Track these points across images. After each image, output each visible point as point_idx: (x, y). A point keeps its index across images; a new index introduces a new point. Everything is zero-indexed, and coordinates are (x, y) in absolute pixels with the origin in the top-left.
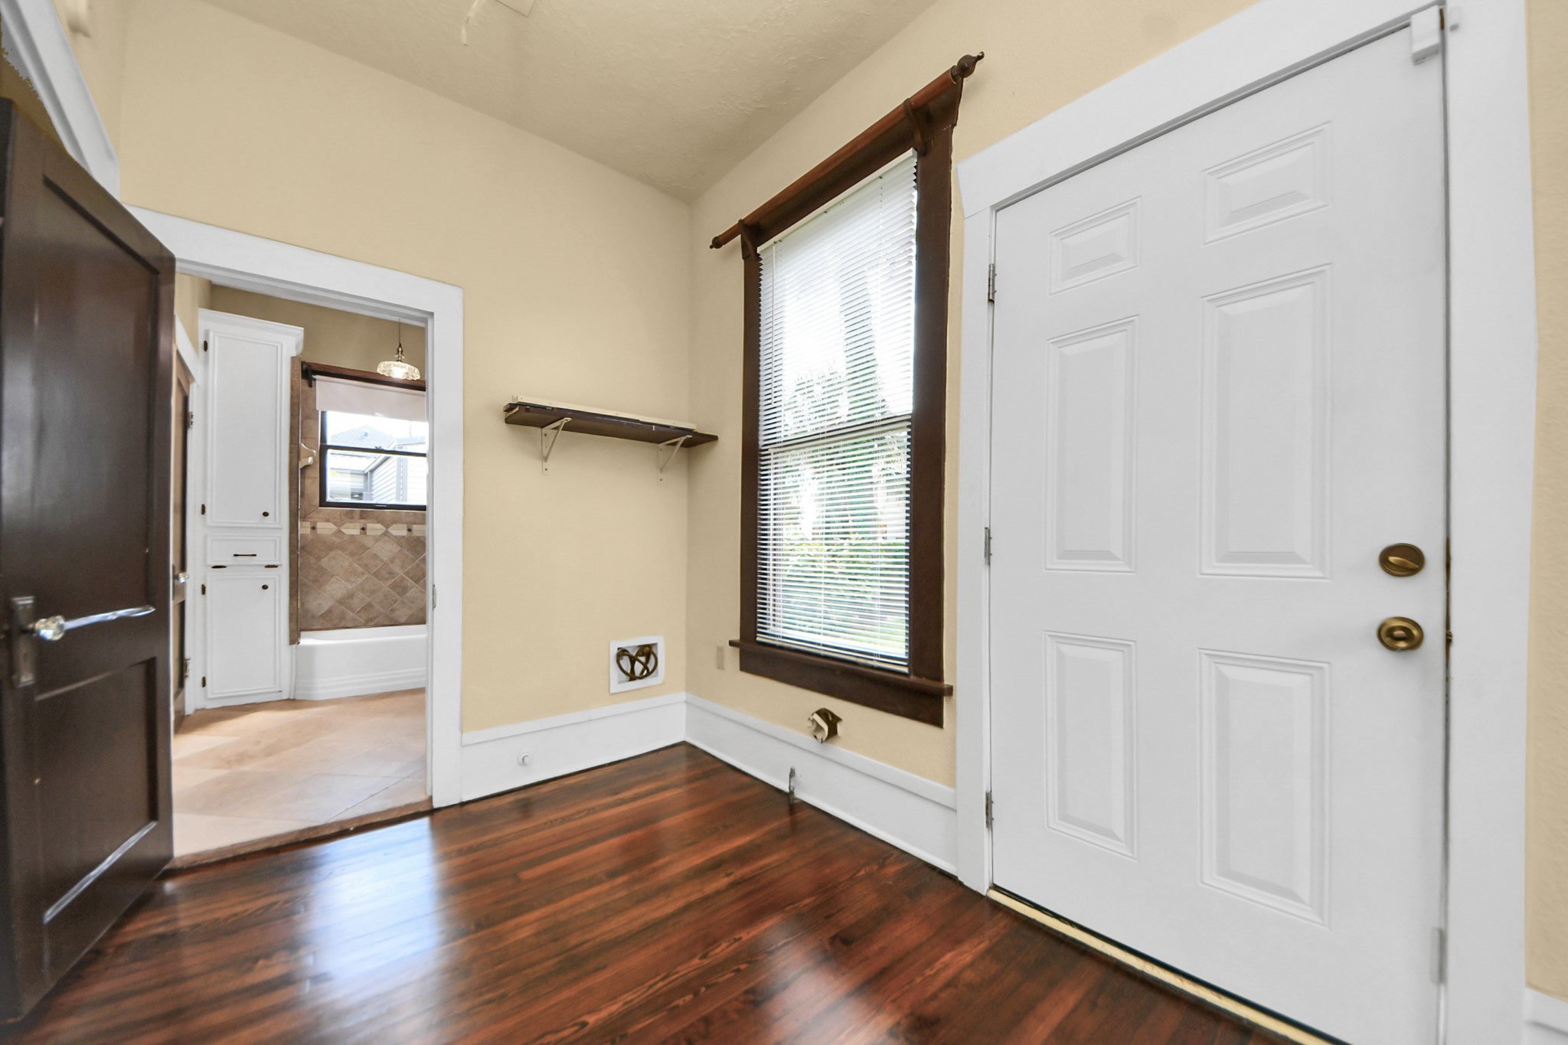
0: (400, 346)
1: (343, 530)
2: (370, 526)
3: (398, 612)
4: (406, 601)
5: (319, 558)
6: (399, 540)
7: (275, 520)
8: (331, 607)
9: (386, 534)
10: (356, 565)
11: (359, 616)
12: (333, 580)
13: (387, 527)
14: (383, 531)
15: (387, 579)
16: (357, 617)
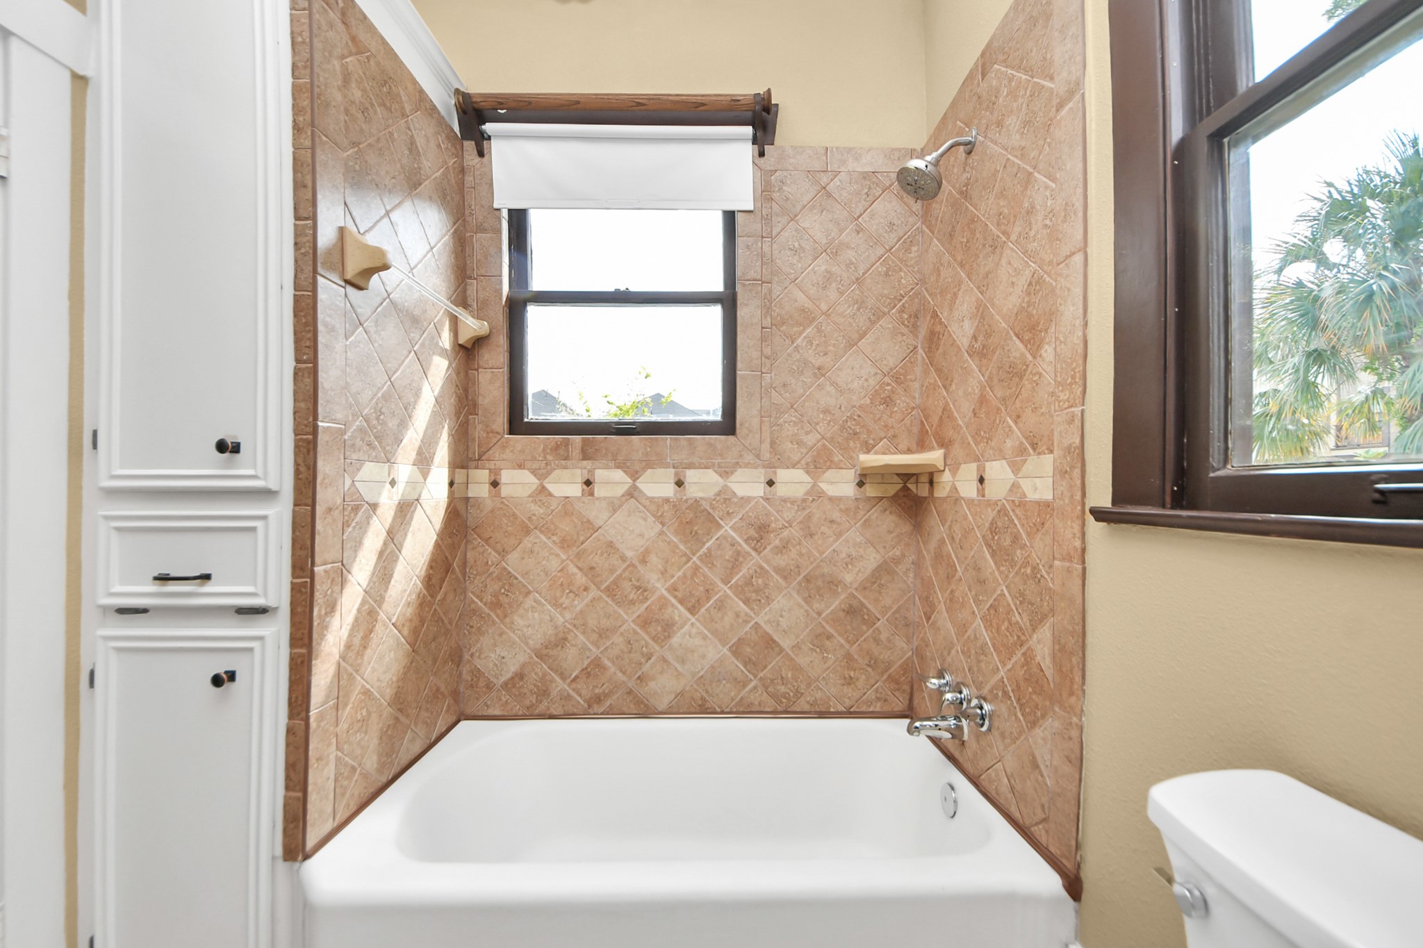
1: (550, 487)
2: (601, 474)
3: (652, 684)
4: (670, 658)
5: (503, 553)
6: (658, 508)
7: (255, 467)
8: (523, 665)
9: (632, 493)
10: (572, 569)
11: (574, 690)
12: (529, 602)
13: (635, 475)
14: (626, 487)
15: (632, 602)
16: (571, 693)
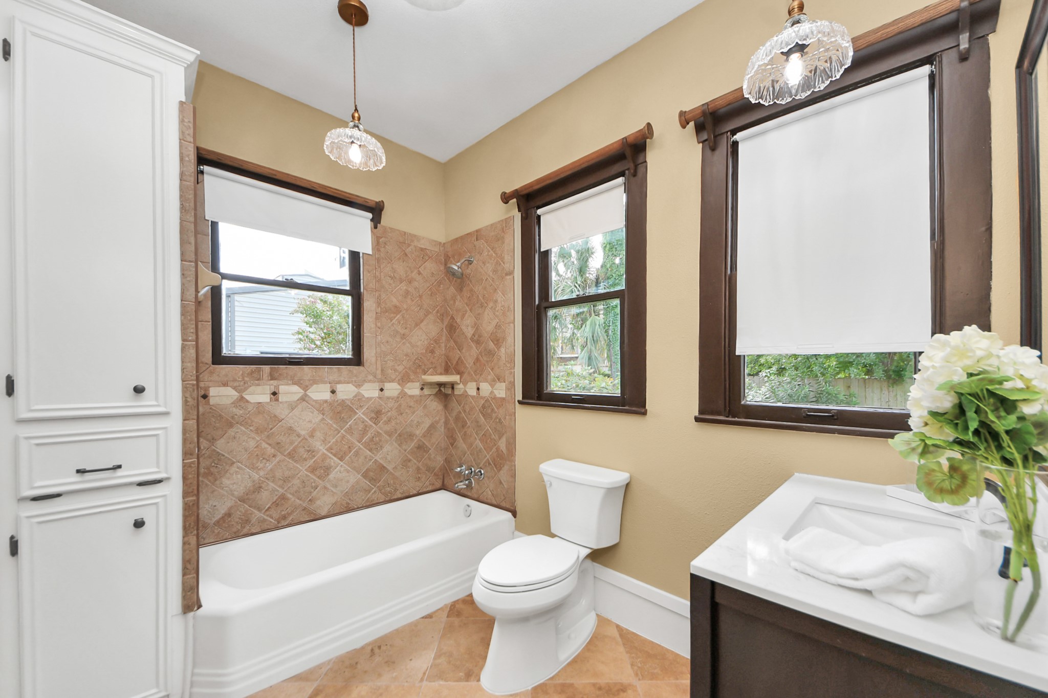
0: (356, 110)
1: (247, 397)
2: (283, 389)
3: (318, 502)
4: (328, 486)
5: (213, 440)
6: (320, 406)
7: (157, 399)
8: (231, 507)
9: (304, 399)
10: (264, 445)
11: (267, 516)
12: (234, 469)
13: (306, 388)
14: (300, 395)
15: (305, 460)
16: (266, 517)
